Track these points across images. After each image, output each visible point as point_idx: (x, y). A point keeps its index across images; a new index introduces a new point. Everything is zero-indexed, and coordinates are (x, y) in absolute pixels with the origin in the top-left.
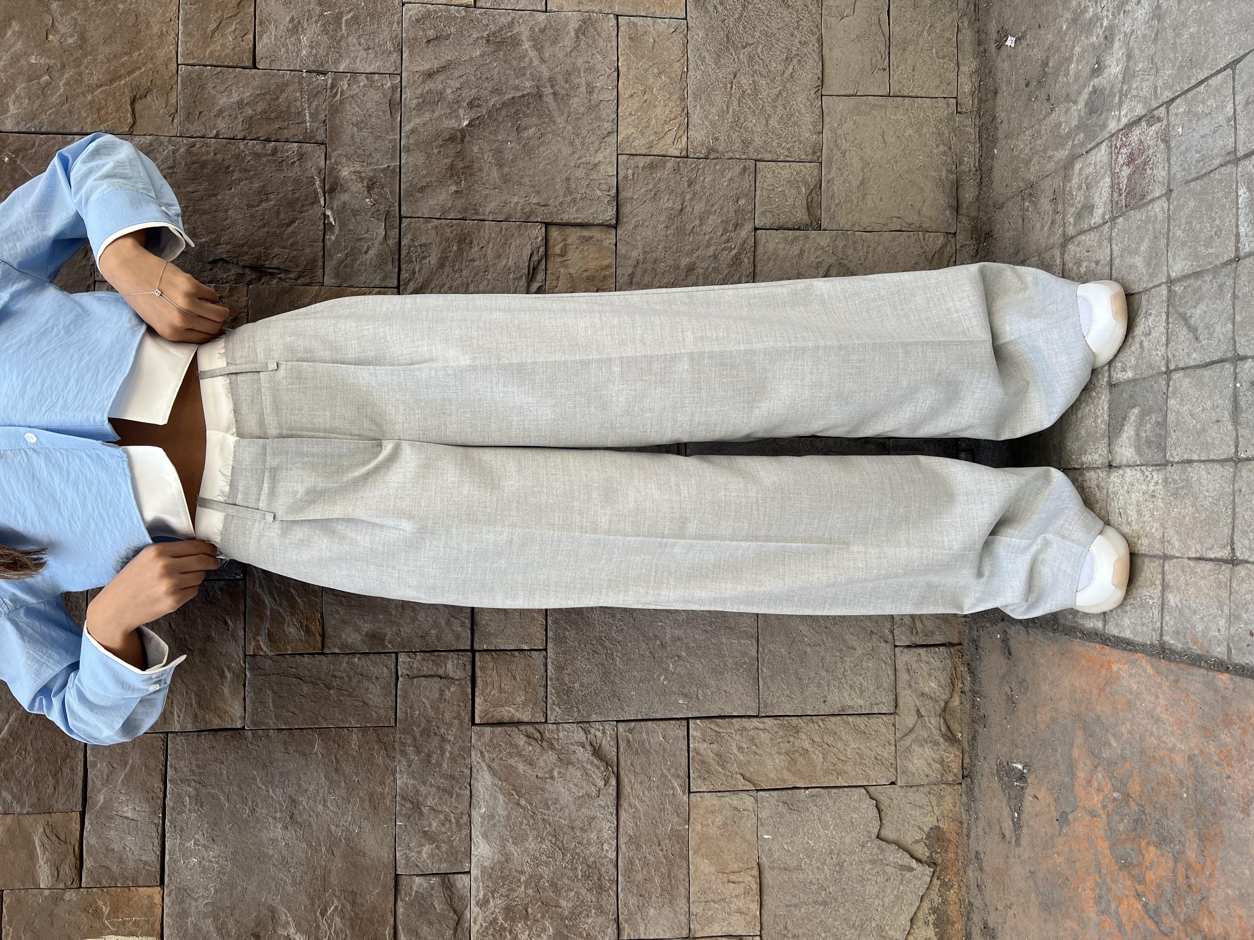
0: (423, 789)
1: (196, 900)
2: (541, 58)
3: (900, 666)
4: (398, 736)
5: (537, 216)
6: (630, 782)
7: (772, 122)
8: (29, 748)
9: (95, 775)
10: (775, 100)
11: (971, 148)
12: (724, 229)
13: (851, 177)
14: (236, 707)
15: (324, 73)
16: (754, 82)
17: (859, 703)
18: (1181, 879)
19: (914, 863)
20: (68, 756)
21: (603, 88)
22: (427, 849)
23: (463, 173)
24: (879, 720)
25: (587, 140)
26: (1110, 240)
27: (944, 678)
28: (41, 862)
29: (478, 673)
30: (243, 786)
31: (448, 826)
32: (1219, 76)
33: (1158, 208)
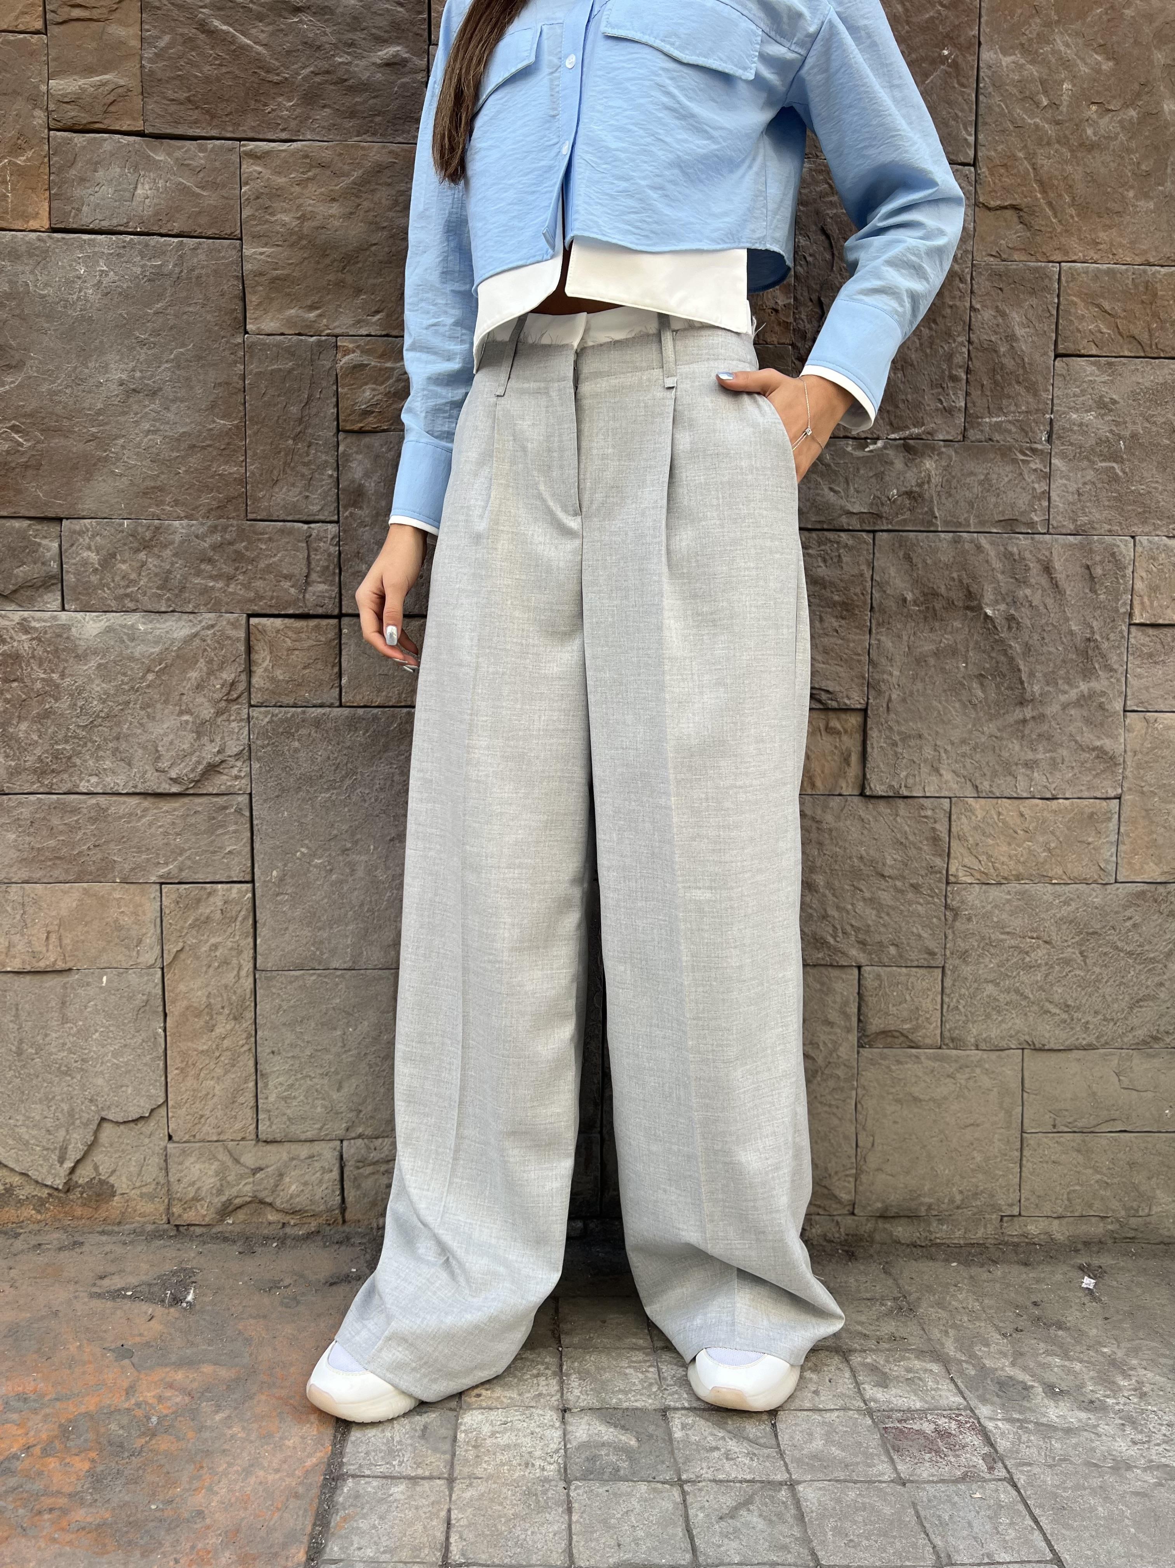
0: (167, 553)
1: (32, 272)
2: (1069, 704)
3: (317, 1147)
4: (235, 522)
5: (875, 698)
6: (175, 810)
7: (990, 989)
8: (224, 70)
9: (189, 150)
10: (1017, 991)
11: (958, 1234)
12: (859, 929)
13: (923, 1085)
14: (272, 324)
15: (1049, 440)
16: (1039, 966)
17: (271, 1097)
18: (48, 1502)
19: (69, 1164)
20: (213, 117)
21: (1032, 780)
22: (93, 557)
23: (927, 608)
24: (250, 1121)
25: (969, 761)
26: (845, 1409)
27: (301, 1201)
28: (81, 82)
29: (313, 623)
30: (173, 332)
31: (122, 583)
32: (1043, 1544)
33: (882, 1469)
